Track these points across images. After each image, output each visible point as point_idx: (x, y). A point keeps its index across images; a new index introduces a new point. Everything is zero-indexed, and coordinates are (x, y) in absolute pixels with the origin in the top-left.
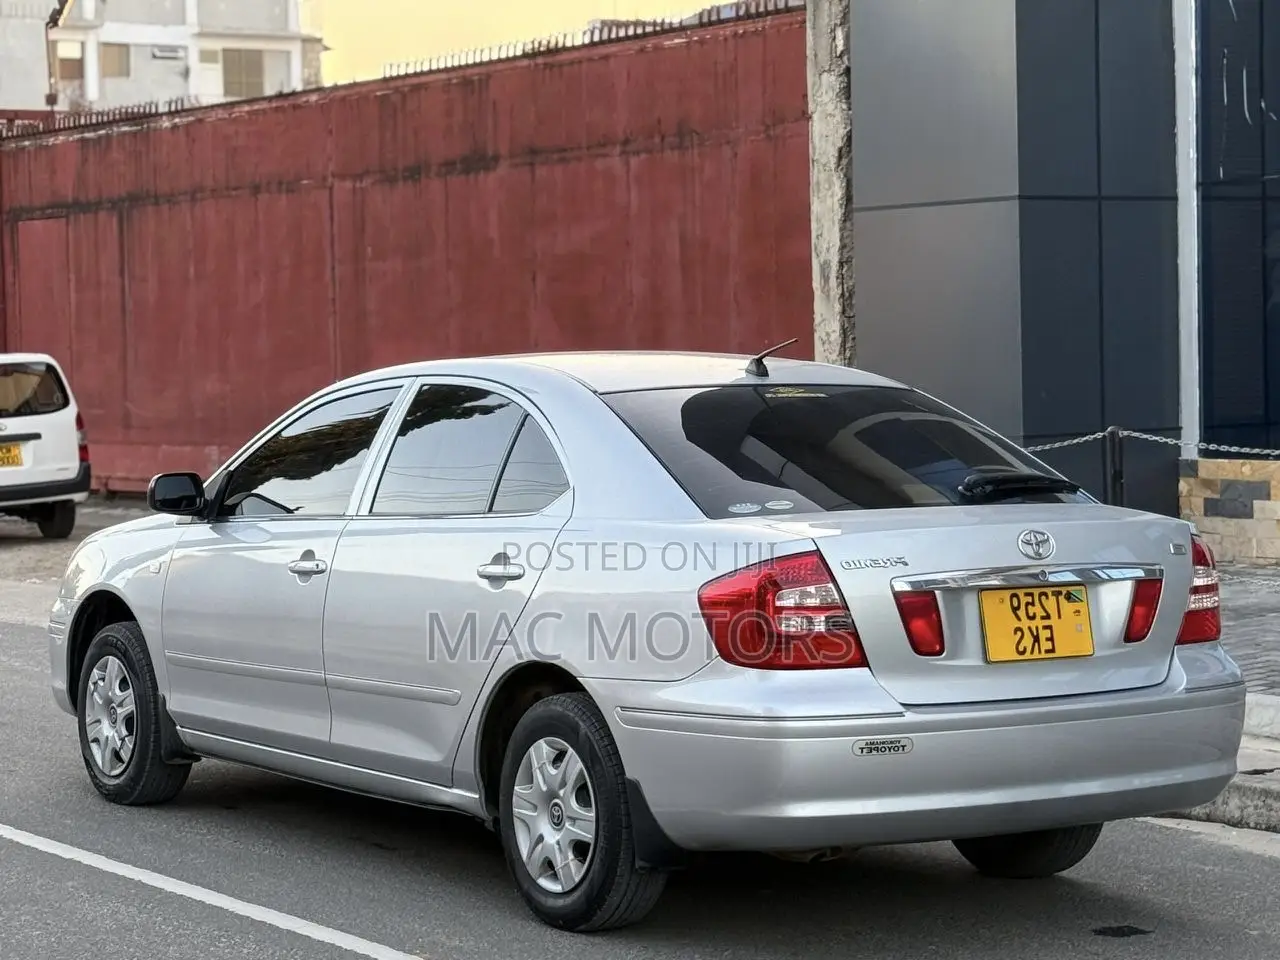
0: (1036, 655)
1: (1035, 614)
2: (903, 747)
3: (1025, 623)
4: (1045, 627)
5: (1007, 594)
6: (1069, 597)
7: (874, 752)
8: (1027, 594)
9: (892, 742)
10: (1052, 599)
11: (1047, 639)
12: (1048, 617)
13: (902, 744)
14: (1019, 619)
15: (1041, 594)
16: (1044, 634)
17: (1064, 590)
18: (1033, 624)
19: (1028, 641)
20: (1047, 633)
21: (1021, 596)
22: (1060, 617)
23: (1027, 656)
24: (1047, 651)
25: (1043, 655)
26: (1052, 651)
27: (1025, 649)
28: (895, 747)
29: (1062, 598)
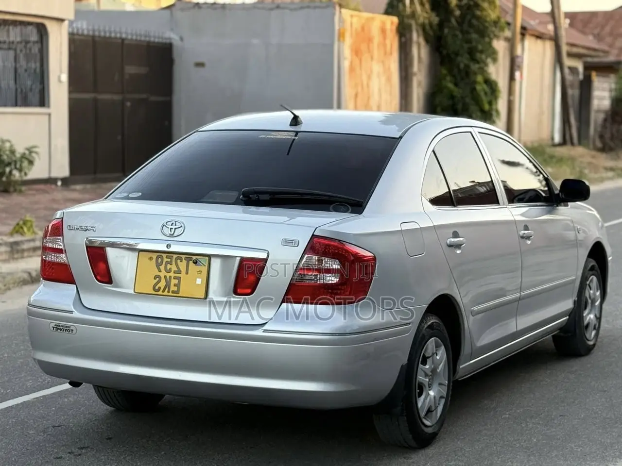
0: (166, 293)
1: (170, 269)
2: (72, 330)
3: (163, 274)
4: (175, 278)
5: (155, 256)
6: (195, 262)
7: (59, 331)
8: (167, 257)
9: (67, 327)
10: (185, 262)
11: (175, 285)
12: (179, 272)
13: (71, 328)
14: (160, 271)
15: (177, 258)
16: (174, 282)
17: (194, 258)
18: (168, 275)
19: (162, 284)
20: (176, 281)
21: (164, 257)
22: (187, 273)
23: (160, 293)
24: (173, 292)
25: (170, 294)
26: (178, 292)
27: (160, 288)
28: (68, 329)
29: (191, 262)
